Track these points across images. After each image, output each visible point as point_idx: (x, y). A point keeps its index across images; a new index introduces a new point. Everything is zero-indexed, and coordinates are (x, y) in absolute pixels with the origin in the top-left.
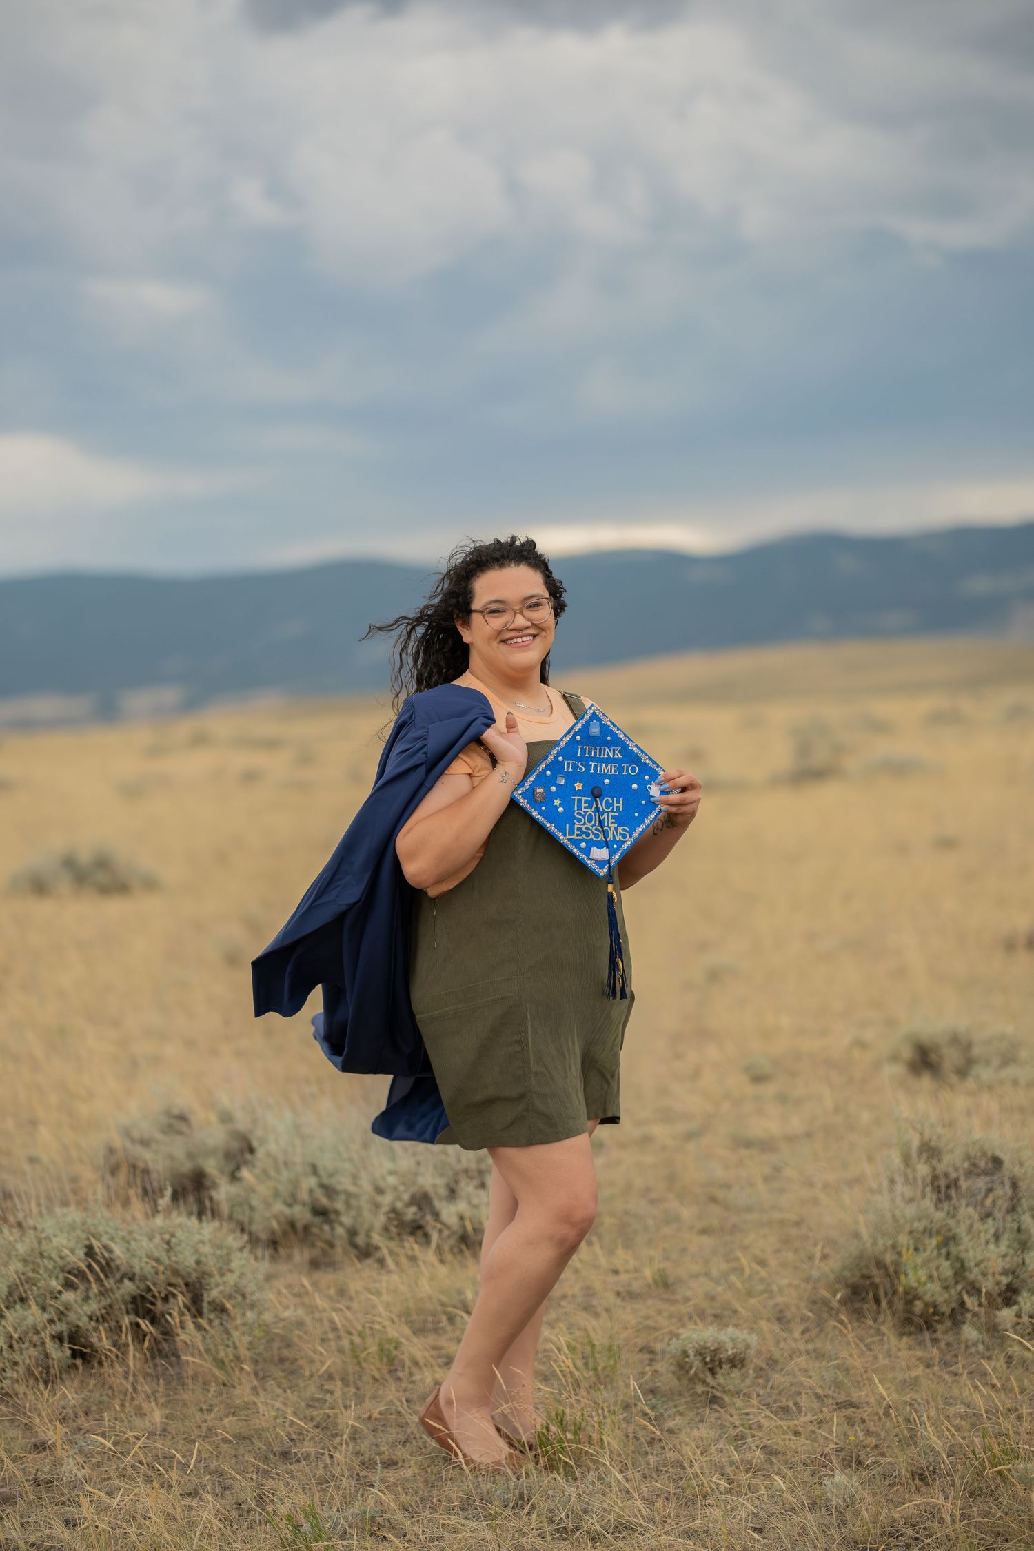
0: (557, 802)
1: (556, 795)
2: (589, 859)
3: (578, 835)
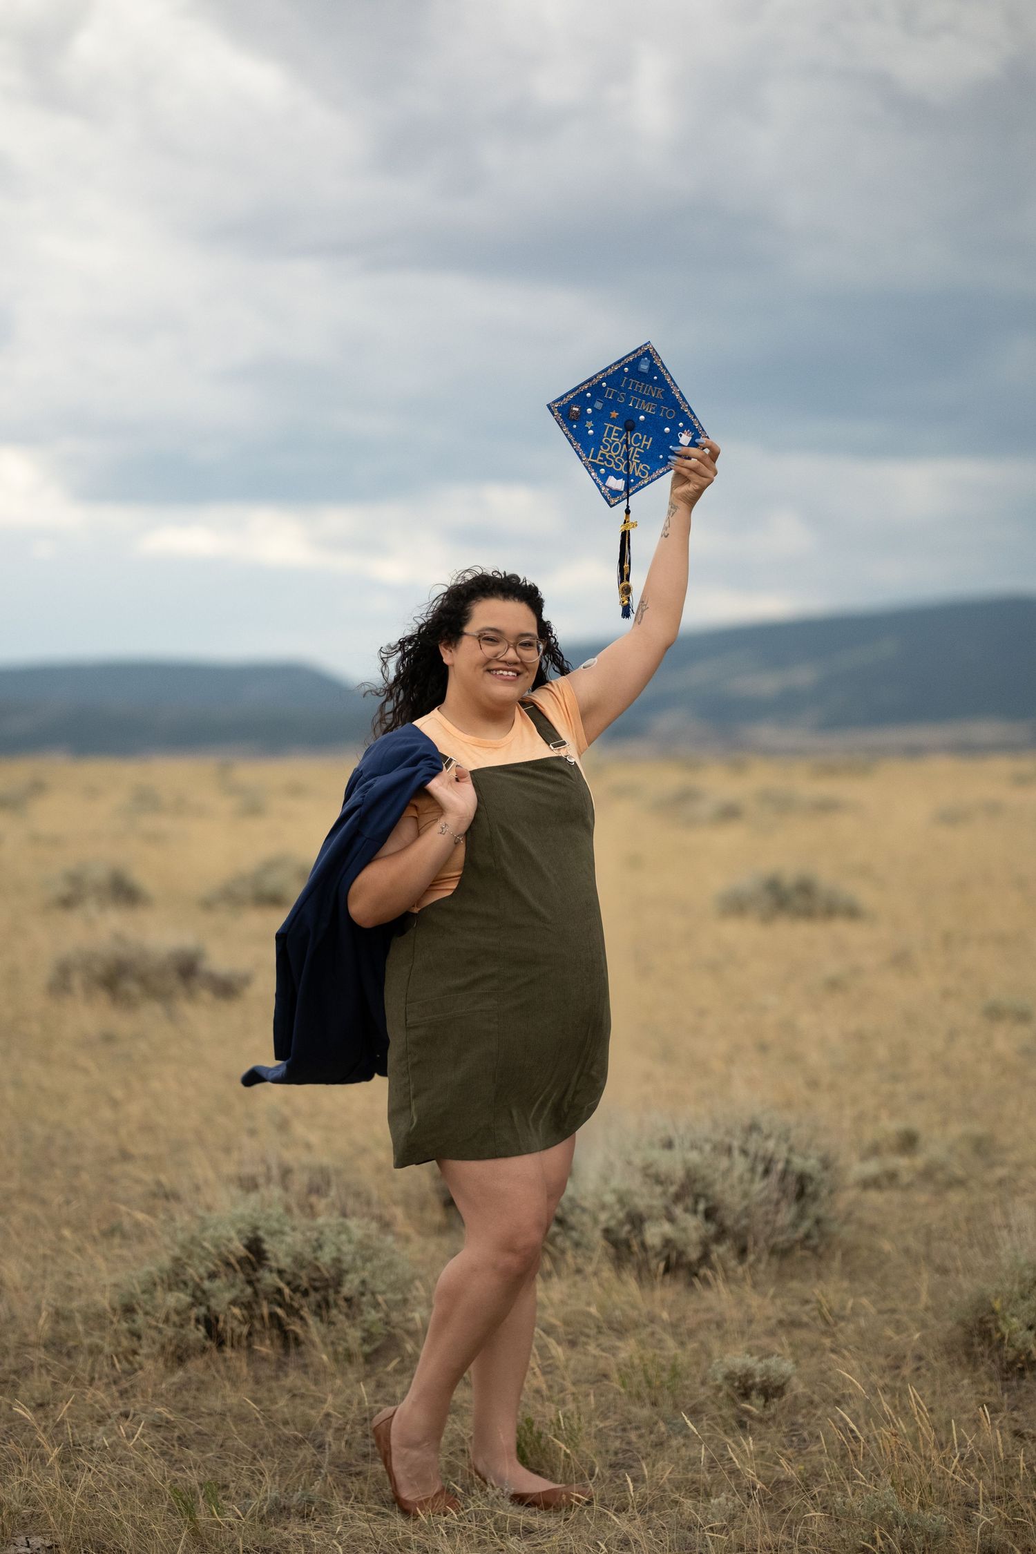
0: (589, 424)
1: (590, 417)
2: (604, 485)
3: (600, 460)
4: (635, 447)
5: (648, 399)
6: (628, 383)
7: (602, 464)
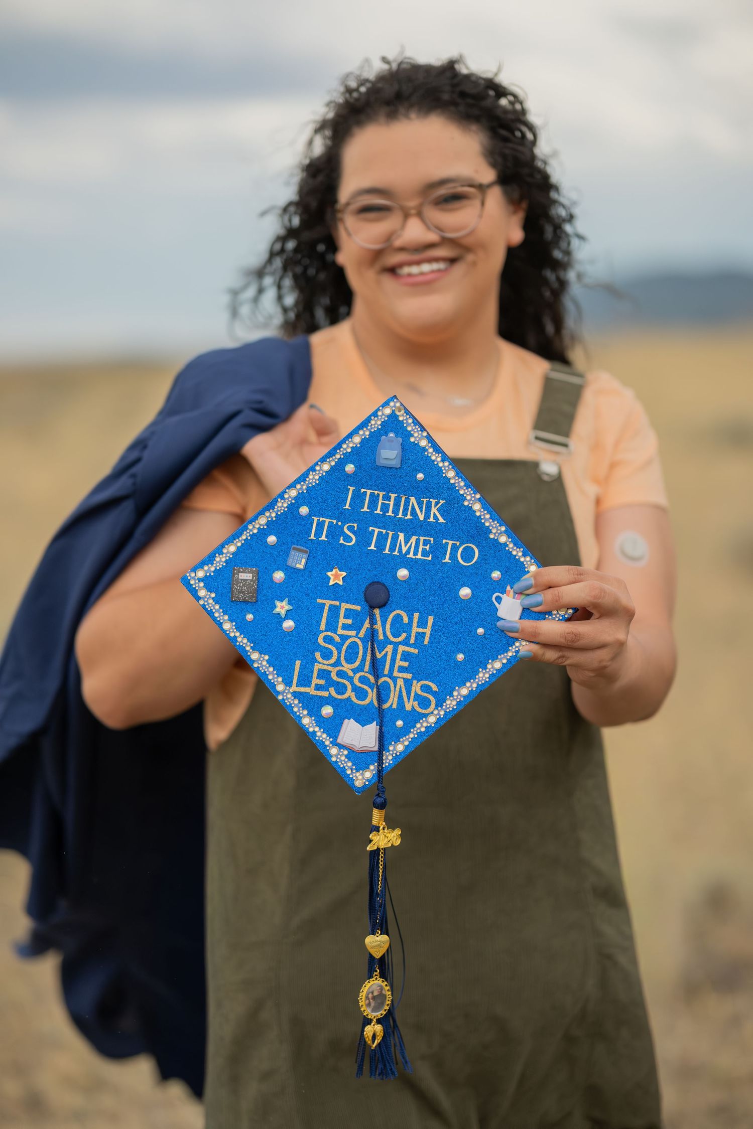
0: (282, 607)
1: (281, 592)
2: (335, 743)
3: (318, 687)
4: (396, 645)
5: (412, 528)
6: (358, 498)
7: (325, 694)
